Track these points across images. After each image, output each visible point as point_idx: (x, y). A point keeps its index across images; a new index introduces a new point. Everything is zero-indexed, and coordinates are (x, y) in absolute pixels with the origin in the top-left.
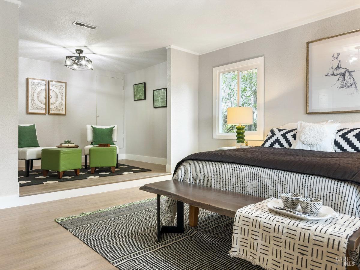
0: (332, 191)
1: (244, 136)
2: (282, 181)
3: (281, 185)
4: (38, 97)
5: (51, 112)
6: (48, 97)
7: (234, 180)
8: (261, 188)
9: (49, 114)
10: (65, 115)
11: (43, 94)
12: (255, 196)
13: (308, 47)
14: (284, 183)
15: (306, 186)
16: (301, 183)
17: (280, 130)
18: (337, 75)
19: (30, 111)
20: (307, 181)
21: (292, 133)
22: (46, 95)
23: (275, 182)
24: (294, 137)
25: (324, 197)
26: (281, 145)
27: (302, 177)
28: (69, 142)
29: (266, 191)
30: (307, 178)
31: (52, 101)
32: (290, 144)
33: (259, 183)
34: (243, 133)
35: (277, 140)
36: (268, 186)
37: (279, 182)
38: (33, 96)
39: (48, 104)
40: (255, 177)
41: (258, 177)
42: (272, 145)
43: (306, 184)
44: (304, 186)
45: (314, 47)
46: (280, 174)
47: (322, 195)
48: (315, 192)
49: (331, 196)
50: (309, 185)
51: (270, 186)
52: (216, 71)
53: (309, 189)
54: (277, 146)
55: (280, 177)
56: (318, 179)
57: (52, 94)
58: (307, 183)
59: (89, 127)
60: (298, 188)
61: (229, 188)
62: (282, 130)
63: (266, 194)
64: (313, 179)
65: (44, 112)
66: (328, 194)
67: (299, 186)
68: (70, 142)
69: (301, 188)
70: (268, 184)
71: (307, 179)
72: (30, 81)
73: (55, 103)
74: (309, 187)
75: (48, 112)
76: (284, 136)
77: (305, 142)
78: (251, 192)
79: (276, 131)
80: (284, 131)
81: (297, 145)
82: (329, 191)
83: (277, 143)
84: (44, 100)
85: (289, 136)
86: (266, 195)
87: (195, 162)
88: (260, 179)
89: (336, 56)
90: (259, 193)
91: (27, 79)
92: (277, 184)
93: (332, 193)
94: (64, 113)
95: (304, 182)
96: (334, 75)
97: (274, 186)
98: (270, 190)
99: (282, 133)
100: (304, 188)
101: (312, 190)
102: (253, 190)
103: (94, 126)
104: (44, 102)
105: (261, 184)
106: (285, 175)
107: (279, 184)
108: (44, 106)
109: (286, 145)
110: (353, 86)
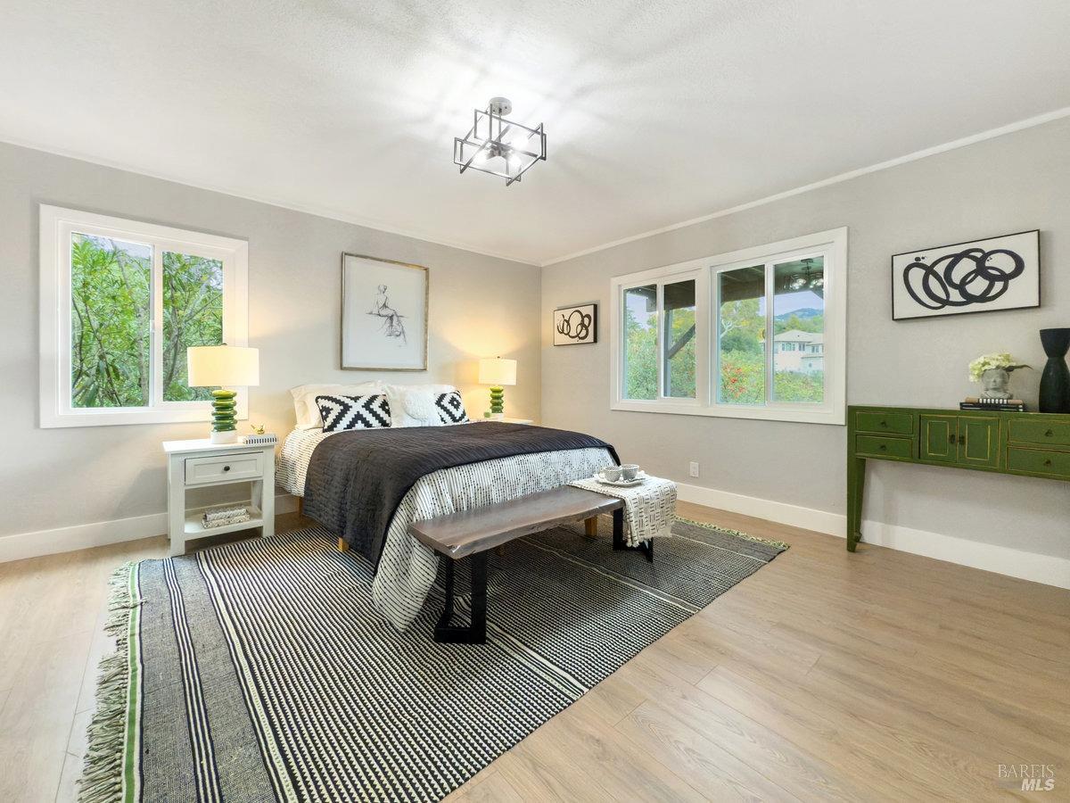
1: (235, 413)
13: (342, 260)
17: (356, 399)
18: (383, 316)
21: (378, 402)
24: (384, 405)
26: (367, 424)
32: (384, 422)
34: (231, 407)
42: (351, 425)
45: (351, 262)
54: (360, 426)
62: (359, 399)
76: (367, 406)
83: (360, 422)
85: (375, 406)
89: (382, 288)
96: (380, 315)
99: (361, 403)
109: (376, 424)
110: (402, 336)
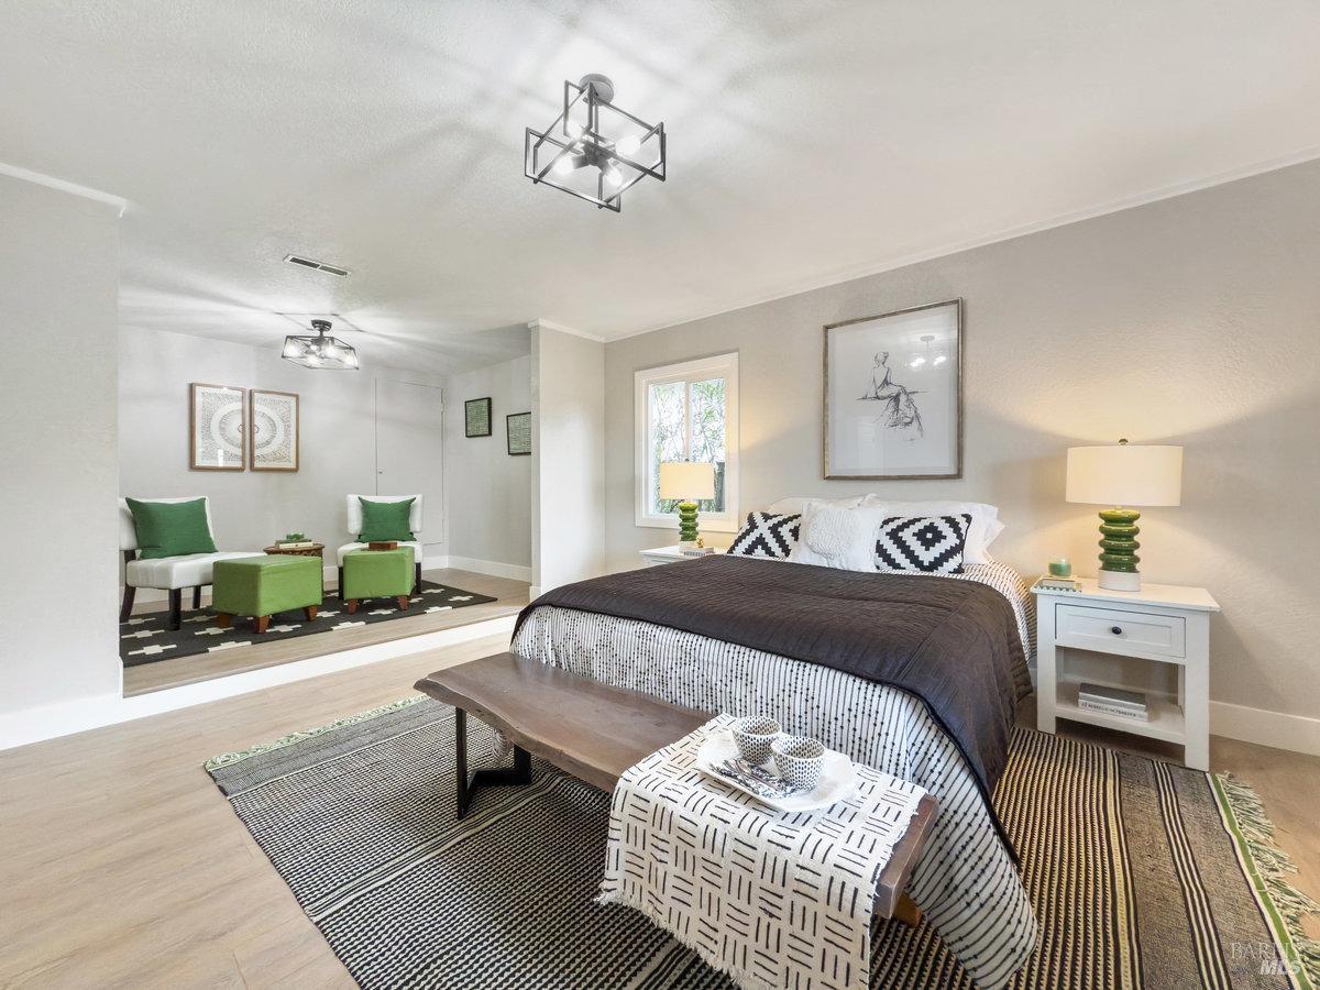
0: (854, 707)
1: (697, 525)
2: (744, 673)
3: (744, 681)
4: (222, 429)
5: (258, 464)
6: (249, 428)
7: (642, 663)
8: (700, 688)
9: (253, 469)
10: (295, 470)
11: (237, 421)
12: (687, 705)
13: (826, 337)
14: (749, 677)
15: (799, 691)
16: (787, 682)
17: (766, 517)
18: (884, 398)
19: (199, 462)
20: (800, 677)
21: (791, 525)
22: (243, 425)
23: (729, 675)
24: (795, 533)
25: (836, 719)
26: (769, 552)
27: (789, 667)
28: (298, 538)
29: (709, 693)
30: (801, 668)
31: (258, 438)
32: (787, 551)
33: (696, 675)
34: (693, 519)
35: (760, 541)
36: (714, 683)
37: (739, 676)
38: (207, 427)
39: (249, 445)
40: (688, 659)
41: (692, 659)
42: (750, 550)
43: (799, 686)
44: (793, 689)
45: (837, 336)
46: (741, 655)
47: (833, 716)
48: (818, 707)
49: (852, 719)
50: (805, 687)
51: (719, 683)
52: (641, 378)
53: (804, 696)
54: (759, 554)
55: (740, 664)
56: (823, 672)
57: (258, 421)
58: (799, 681)
59: (353, 501)
60: (781, 693)
61: (631, 683)
62: (771, 518)
63: (710, 701)
64: (813, 672)
65: (238, 464)
66: (846, 712)
67: (782, 688)
68: (302, 536)
69: (787, 693)
70: (714, 678)
71: (800, 673)
72: (199, 390)
73: (268, 443)
74: (805, 692)
75: (249, 462)
76: (774, 530)
77: (816, 548)
78: (678, 695)
79: (759, 519)
80: (775, 521)
81: (801, 555)
82: (847, 706)
83: (760, 547)
84: (240, 436)
85: (785, 531)
86: (710, 705)
87: (560, 611)
88: (697, 665)
89: (881, 358)
90: (696, 698)
91: (192, 388)
92: (734, 680)
93: (853, 712)
94: (293, 466)
95: (794, 680)
96: (878, 398)
97: (729, 683)
98: (719, 693)
99: (771, 523)
100: (792, 694)
101: (810, 701)
102: (682, 691)
103: (363, 497)
104: (240, 441)
105: (701, 677)
106: (751, 659)
107: (739, 680)
108: (239, 452)
109: (778, 553)
110: (915, 423)
